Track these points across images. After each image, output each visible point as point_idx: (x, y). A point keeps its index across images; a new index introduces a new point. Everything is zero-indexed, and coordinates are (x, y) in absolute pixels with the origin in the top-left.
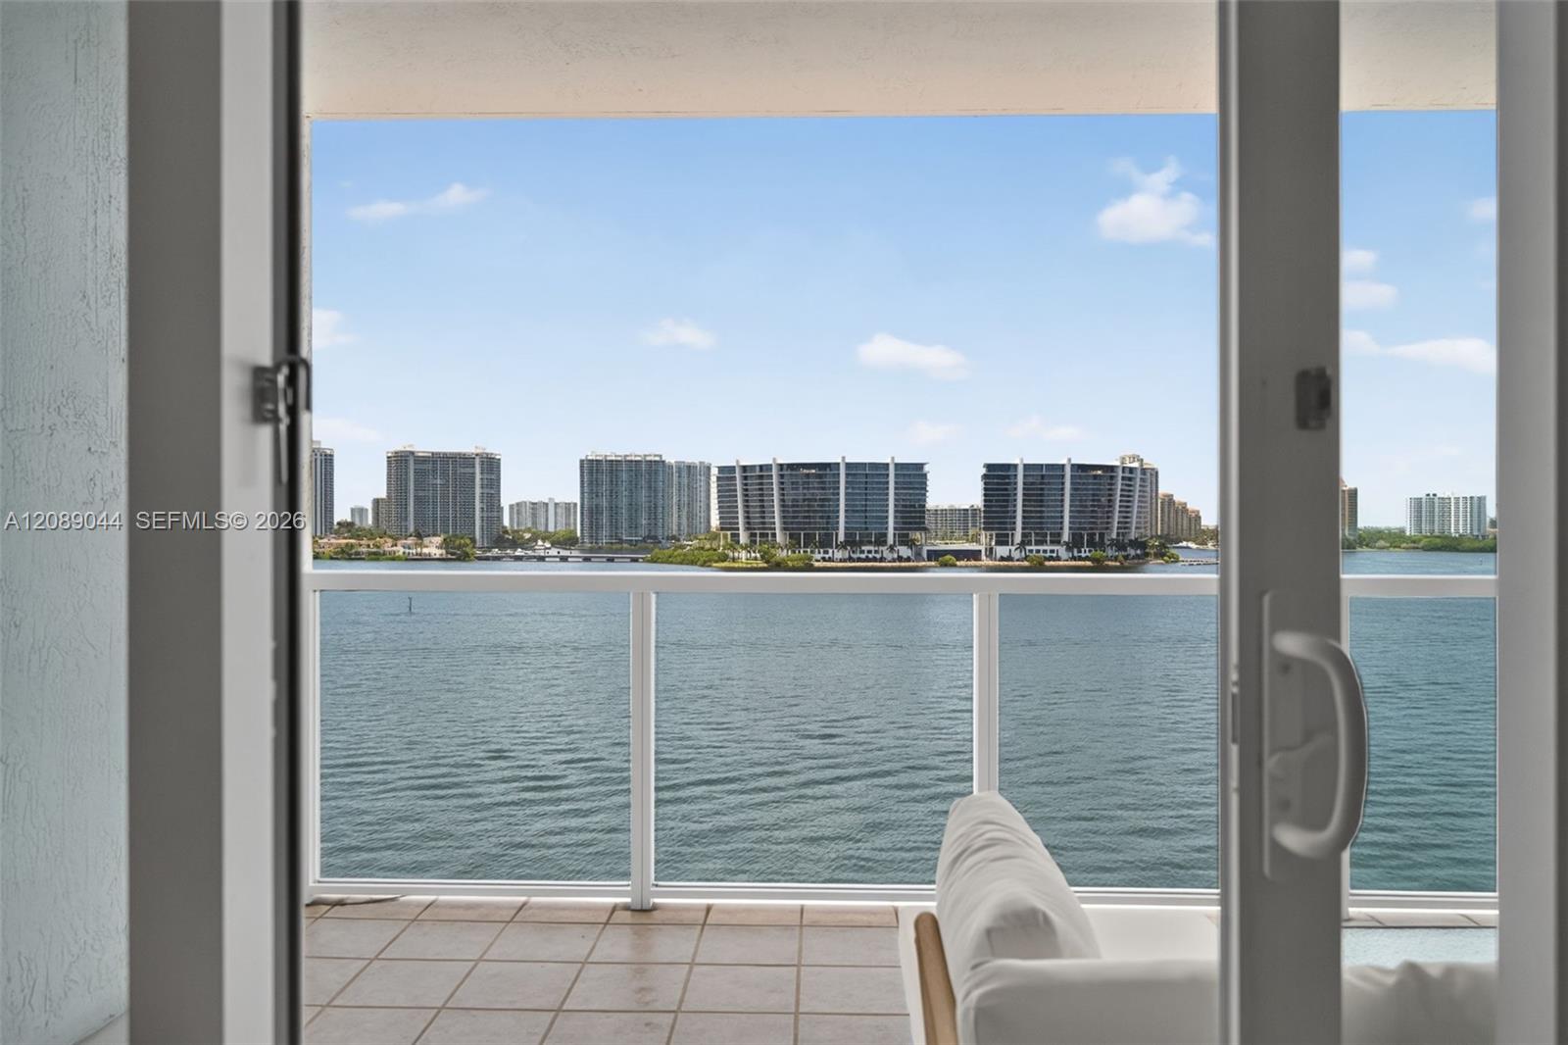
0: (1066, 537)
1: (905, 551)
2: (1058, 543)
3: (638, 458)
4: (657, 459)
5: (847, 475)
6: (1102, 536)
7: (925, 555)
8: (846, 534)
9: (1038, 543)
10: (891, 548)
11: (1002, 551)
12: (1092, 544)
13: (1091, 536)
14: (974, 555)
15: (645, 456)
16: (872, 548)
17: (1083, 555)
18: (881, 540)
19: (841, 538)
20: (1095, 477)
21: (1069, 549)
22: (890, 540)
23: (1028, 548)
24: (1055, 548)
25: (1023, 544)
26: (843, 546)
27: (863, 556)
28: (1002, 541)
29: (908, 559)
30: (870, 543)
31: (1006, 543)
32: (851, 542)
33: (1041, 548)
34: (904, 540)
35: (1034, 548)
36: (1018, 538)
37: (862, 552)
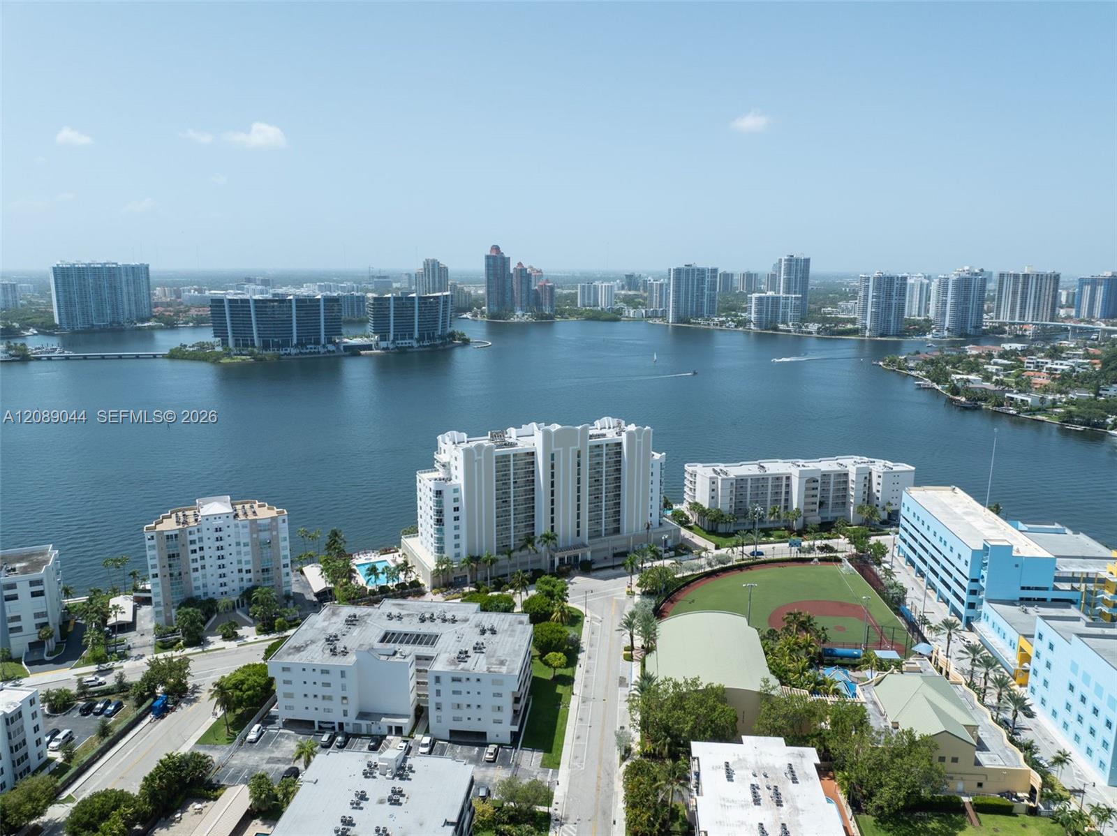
0: (416, 335)
1: (331, 347)
2: (412, 338)
3: (100, 266)
4: (114, 266)
5: (297, 306)
6: (433, 333)
7: (342, 349)
8: (298, 340)
9: (401, 339)
10: (324, 346)
11: (383, 344)
12: (429, 338)
13: (429, 334)
14: (369, 347)
15: (105, 264)
16: (313, 346)
17: (425, 344)
18: (317, 342)
19: (295, 341)
20: (430, 303)
21: (418, 341)
22: (323, 341)
23: (397, 342)
24: (410, 341)
25: (393, 342)
26: (296, 346)
27: (308, 351)
28: (383, 338)
29: (333, 352)
30: (311, 343)
31: (385, 340)
32: (300, 344)
33: (403, 342)
34: (330, 341)
35: (400, 342)
36: (391, 337)
37: (307, 349)
